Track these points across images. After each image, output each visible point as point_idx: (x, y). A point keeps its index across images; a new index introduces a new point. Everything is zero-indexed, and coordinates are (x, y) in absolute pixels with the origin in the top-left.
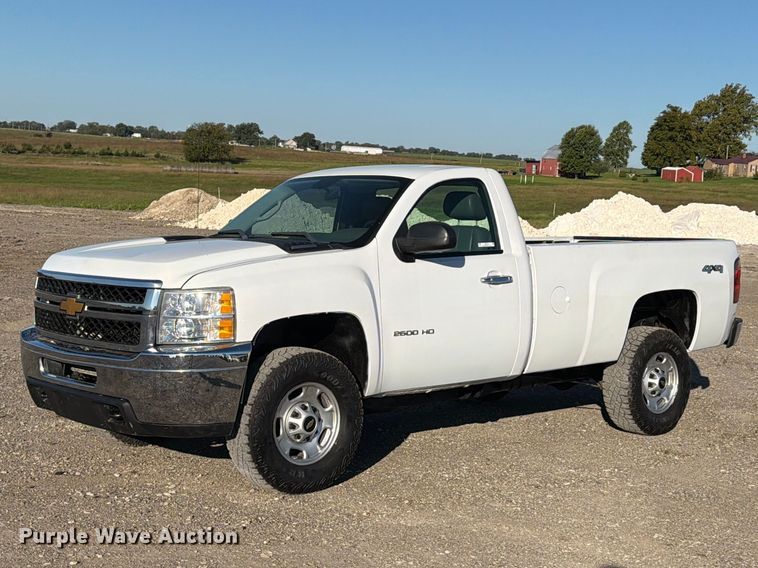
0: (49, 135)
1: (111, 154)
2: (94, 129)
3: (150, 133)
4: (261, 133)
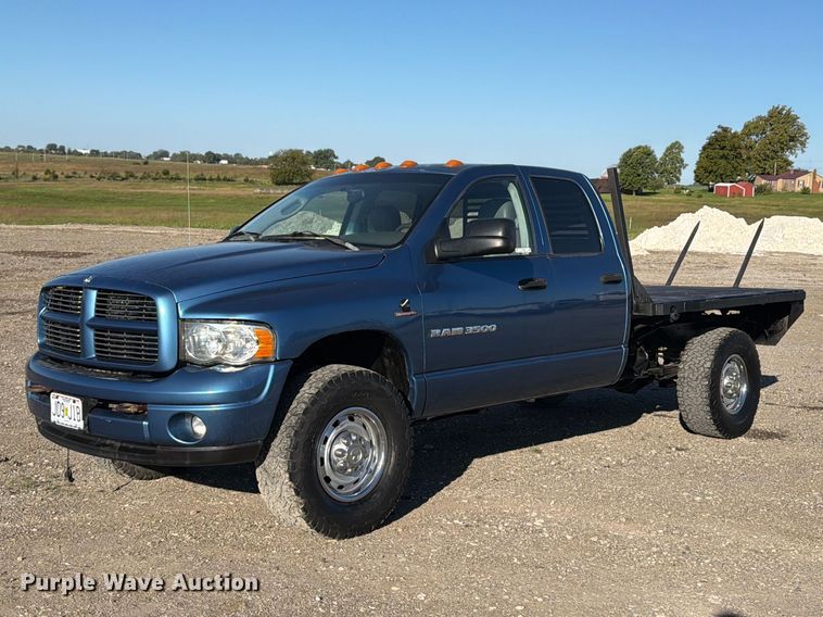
0: (146, 163)
1: (205, 179)
2: (184, 157)
3: (235, 160)
4: (337, 158)
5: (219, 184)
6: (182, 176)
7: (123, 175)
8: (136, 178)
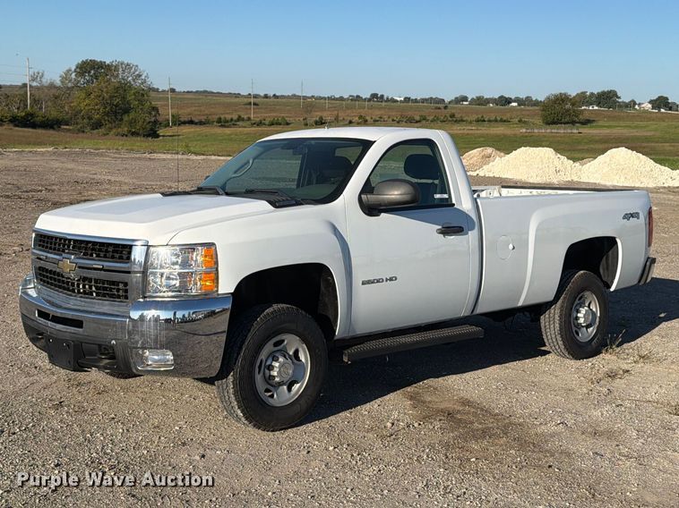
0: (445, 107)
1: (483, 121)
2: (480, 101)
3: (525, 102)
4: (619, 98)
5: (496, 124)
6: (465, 119)
7: (418, 118)
8: (428, 120)
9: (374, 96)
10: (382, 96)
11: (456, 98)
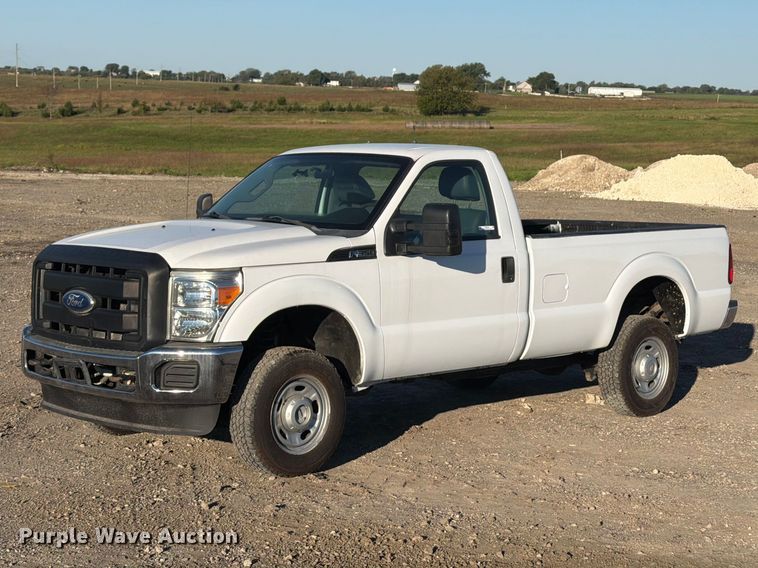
1: (332, 109)
2: (284, 78)
3: (347, 79)
4: (488, 75)
6: (303, 106)
7: (229, 106)
8: (245, 109)
9: (112, 67)
10: (126, 69)
11: (242, 73)
